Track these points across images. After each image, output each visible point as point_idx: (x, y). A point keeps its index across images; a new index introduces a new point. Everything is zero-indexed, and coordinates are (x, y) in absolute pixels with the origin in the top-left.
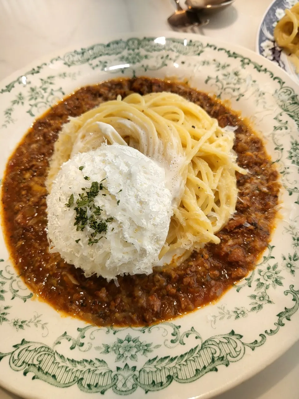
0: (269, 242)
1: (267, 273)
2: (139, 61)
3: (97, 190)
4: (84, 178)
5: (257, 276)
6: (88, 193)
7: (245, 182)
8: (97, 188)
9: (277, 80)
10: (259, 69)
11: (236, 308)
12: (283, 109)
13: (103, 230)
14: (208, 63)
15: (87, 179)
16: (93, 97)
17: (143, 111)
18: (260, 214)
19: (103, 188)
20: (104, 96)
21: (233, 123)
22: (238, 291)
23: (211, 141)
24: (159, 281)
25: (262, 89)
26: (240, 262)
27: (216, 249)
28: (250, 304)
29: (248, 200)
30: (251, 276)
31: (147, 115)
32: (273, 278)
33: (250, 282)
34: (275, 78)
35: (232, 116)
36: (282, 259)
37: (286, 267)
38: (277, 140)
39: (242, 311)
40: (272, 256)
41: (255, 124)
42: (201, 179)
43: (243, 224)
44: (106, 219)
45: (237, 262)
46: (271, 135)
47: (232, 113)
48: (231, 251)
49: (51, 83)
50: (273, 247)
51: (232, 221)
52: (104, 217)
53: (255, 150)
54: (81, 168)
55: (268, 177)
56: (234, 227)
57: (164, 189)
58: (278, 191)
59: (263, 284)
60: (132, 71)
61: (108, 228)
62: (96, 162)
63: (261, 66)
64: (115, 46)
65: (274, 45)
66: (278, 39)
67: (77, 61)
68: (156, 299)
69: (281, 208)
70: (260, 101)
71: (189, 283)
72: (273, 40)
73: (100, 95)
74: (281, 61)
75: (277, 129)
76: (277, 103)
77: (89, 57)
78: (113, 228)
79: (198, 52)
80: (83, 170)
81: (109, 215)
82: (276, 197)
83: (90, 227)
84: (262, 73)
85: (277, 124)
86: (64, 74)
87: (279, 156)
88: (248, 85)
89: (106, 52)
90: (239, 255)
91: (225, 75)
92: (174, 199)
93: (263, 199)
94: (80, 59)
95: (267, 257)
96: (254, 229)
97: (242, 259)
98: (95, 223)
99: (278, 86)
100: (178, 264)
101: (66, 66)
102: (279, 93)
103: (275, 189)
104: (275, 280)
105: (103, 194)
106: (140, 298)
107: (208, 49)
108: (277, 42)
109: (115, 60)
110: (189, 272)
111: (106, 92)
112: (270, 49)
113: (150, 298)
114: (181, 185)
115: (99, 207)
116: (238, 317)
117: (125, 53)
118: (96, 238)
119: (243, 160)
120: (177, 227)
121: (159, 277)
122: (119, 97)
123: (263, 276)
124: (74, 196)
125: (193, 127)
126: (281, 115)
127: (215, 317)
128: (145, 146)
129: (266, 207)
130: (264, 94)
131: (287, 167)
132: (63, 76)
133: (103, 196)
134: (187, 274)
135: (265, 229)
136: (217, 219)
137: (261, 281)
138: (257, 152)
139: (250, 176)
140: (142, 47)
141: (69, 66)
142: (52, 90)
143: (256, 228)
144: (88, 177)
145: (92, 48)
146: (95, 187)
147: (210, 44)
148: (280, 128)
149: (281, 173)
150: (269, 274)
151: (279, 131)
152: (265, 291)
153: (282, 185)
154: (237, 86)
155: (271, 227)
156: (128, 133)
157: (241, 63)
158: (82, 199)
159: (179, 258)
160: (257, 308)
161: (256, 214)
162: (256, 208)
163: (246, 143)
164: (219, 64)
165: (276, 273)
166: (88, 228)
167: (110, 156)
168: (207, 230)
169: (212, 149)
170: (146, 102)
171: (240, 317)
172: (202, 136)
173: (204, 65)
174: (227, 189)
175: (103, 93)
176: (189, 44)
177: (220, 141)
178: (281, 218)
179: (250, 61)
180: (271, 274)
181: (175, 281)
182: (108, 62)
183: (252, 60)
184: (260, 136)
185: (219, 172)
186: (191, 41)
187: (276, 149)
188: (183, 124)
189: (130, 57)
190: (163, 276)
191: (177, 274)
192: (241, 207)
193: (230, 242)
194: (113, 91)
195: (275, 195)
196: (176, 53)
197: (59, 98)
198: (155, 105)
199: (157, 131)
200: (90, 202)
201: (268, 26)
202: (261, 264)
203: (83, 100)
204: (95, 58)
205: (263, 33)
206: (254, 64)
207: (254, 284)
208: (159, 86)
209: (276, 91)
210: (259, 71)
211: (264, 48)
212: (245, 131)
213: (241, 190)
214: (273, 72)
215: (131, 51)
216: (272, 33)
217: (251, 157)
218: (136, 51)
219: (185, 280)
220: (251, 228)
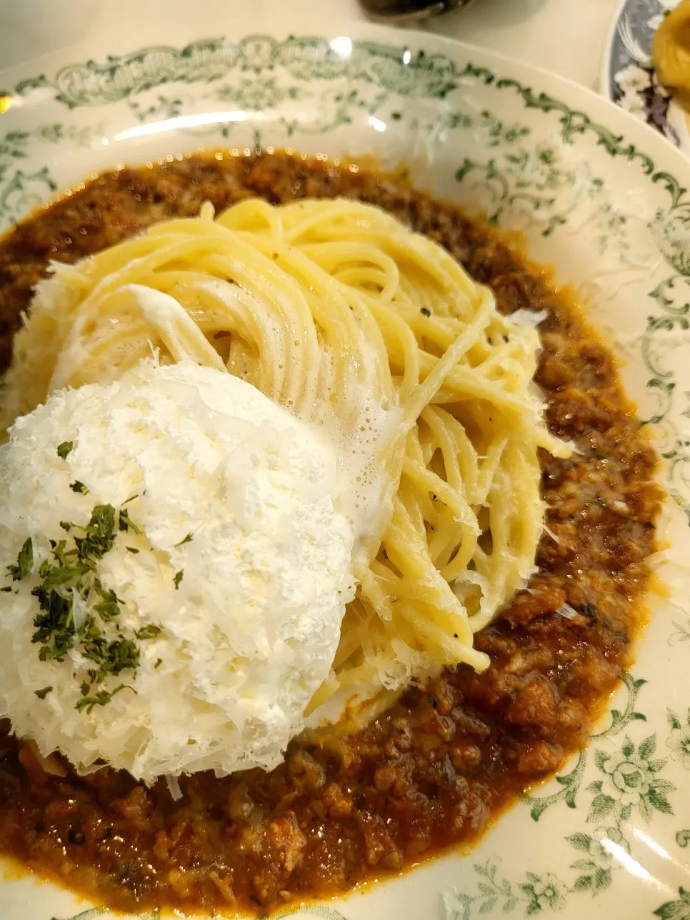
0: (629, 665)
1: (625, 765)
2: (271, 105)
3: (110, 530)
4: (71, 486)
5: (591, 773)
6: (78, 541)
7: (563, 478)
8: (111, 525)
9: (663, 183)
10: (614, 145)
11: (530, 875)
12: (676, 267)
13: (124, 666)
14: (468, 122)
15: (81, 491)
16: (137, 202)
17: (276, 256)
18: (602, 577)
19: (129, 528)
20: (170, 200)
21: (533, 301)
22: (535, 816)
23: (474, 358)
24: (303, 773)
25: (618, 207)
26: (545, 728)
27: (476, 680)
28: (572, 866)
29: (570, 535)
30: (575, 772)
31: (288, 269)
32: (643, 784)
33: (571, 789)
34: (658, 176)
35: (528, 278)
36: (669, 726)
37: (681, 751)
38: (657, 360)
39: (549, 887)
40: (637, 710)
41: (594, 306)
42: (444, 477)
43: (557, 611)
44: (138, 629)
45: (536, 727)
46: (640, 343)
47: (530, 271)
48: (517, 690)
49: (16, 154)
50: (641, 682)
51: (523, 599)
52: (130, 623)
53: (594, 385)
54: (64, 451)
55: (627, 467)
56: (530, 618)
57: (330, 517)
58: (656, 509)
59: (613, 801)
60: (251, 133)
61: (141, 661)
62: (114, 431)
63: (620, 139)
64: (206, 54)
65: (651, 80)
66: (663, 64)
67: (95, 94)
68: (294, 829)
69: (664, 563)
70: (613, 240)
71: (393, 786)
72: (649, 66)
73: (158, 198)
74: (670, 127)
75: (658, 327)
76: (661, 251)
77: (131, 84)
78: (160, 661)
79: (441, 87)
80: (69, 456)
81: (147, 617)
82: (649, 526)
83: (84, 655)
84: (621, 159)
85: (659, 312)
86: (57, 128)
87: (660, 405)
88: (579, 194)
89: (180, 72)
90: (543, 704)
91: (513, 159)
92: (361, 540)
93: (612, 532)
94: (105, 88)
95: (622, 712)
96: (588, 625)
97: (549, 716)
98: (98, 642)
99: (666, 199)
100: (360, 723)
101: (62, 107)
102: (668, 217)
103: (648, 504)
104: (646, 791)
105: (130, 546)
106: (244, 823)
107: (467, 81)
108: (660, 72)
109: (206, 96)
110: (394, 751)
111: (176, 189)
112: (639, 92)
113: (276, 828)
114: (381, 499)
115: (112, 592)
116: (535, 907)
117: (234, 78)
118: (101, 688)
119: (559, 413)
120: (365, 619)
121: (304, 762)
122: (208, 208)
123: (612, 774)
124: (34, 549)
125: (425, 311)
126: (671, 286)
127: (465, 899)
128: (278, 368)
129: (622, 558)
130: (623, 220)
131: (684, 440)
132: (53, 135)
133: (130, 553)
134: (388, 757)
135: (615, 625)
136: (483, 592)
137: (607, 790)
138: (599, 389)
139: (577, 460)
140: (283, 63)
141: (71, 105)
142: (19, 173)
143: (594, 622)
144: (82, 485)
145: (140, 58)
146: (102, 521)
147: (477, 64)
148: (668, 324)
149: (667, 456)
150: (628, 770)
151: (662, 333)
152: (619, 825)
153: (670, 493)
154: (547, 194)
155: (633, 620)
156: (226, 323)
157: (560, 126)
158: (58, 561)
159: (367, 704)
160: (594, 880)
161: (592, 577)
162: (592, 558)
163: (567, 359)
164: (500, 126)
165: (650, 769)
166: (78, 659)
167: (163, 411)
168: (456, 636)
169: (478, 382)
170: (286, 227)
171: (542, 907)
172: (452, 342)
173: (454, 125)
174: (514, 503)
175: (165, 191)
176: (415, 62)
177: (501, 356)
178: (664, 593)
179: (587, 121)
180: (637, 769)
181: (351, 773)
182: (185, 101)
183: (595, 119)
184: (607, 343)
185: (496, 451)
186: (422, 54)
187: (652, 383)
188: (393, 300)
189: (247, 91)
190: (316, 759)
191: (358, 754)
192: (551, 556)
193: (518, 663)
194: (194, 188)
195: (648, 521)
196: (379, 85)
197: (39, 199)
198: (311, 237)
199: (315, 321)
200: (83, 573)
201: (634, 26)
202: (603, 734)
203: (109, 208)
204: (147, 86)
205: (624, 46)
206: (599, 133)
207: (585, 798)
208: (327, 180)
209: (659, 214)
210: (613, 152)
211: (623, 87)
212: (563, 324)
213: (551, 502)
214: (654, 159)
215: (250, 75)
216: (645, 46)
217: (582, 402)
218: (266, 74)
219: (379, 775)
220: (577, 623)
